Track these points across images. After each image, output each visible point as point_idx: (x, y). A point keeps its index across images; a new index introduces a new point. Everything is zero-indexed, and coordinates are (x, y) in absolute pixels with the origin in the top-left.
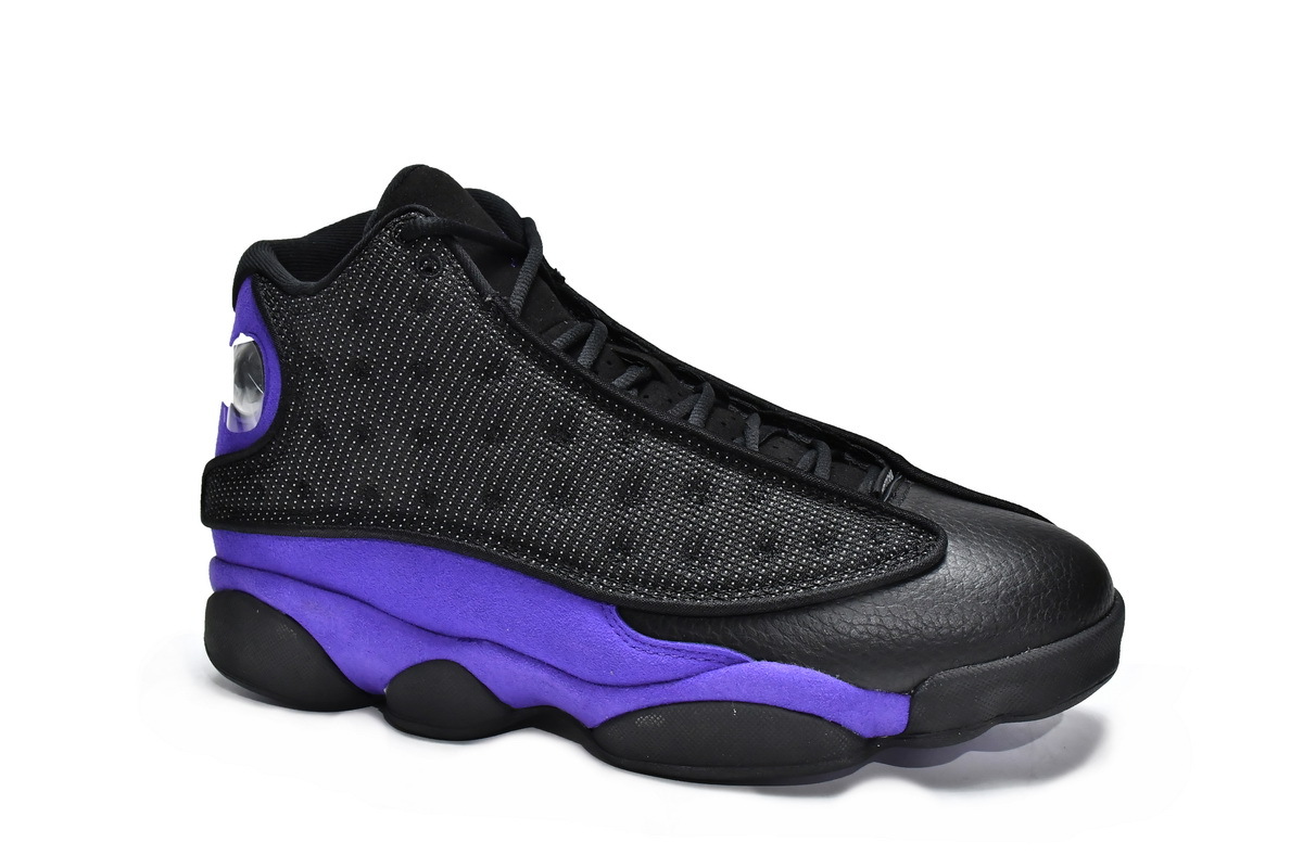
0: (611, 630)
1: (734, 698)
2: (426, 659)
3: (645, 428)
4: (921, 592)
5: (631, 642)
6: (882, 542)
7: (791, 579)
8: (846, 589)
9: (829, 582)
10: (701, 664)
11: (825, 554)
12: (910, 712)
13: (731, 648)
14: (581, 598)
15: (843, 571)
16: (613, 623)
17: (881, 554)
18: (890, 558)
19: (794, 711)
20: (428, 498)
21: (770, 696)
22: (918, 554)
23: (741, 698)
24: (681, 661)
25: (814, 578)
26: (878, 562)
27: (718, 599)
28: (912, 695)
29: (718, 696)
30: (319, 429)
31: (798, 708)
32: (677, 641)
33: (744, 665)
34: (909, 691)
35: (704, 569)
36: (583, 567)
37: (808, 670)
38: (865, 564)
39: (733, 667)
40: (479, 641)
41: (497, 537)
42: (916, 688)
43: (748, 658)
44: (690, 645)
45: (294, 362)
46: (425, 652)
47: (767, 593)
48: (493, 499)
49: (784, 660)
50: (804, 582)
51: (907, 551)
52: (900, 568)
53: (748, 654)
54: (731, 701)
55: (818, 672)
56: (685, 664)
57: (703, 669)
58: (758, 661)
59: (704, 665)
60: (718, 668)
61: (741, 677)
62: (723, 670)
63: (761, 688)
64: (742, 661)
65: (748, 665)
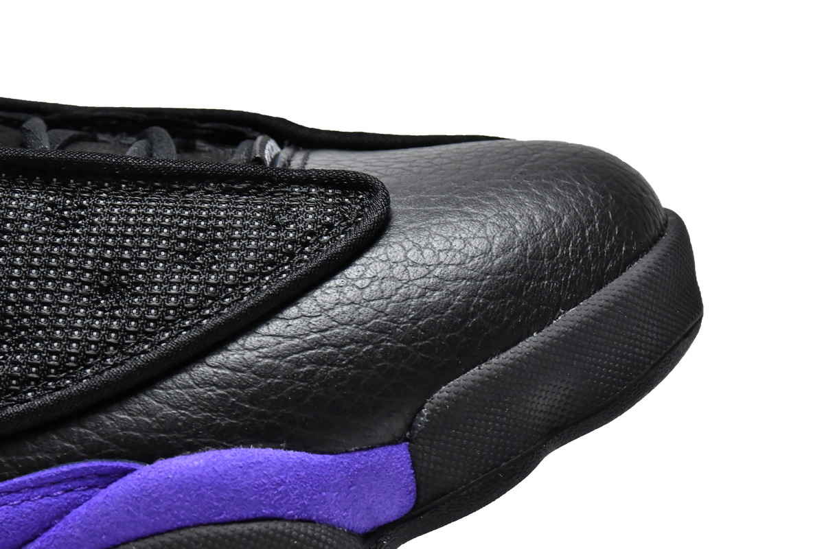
1: (130, 532)
6: (288, 224)
7: (163, 323)
8: (252, 307)
9: (223, 307)
11: (207, 268)
12: (414, 466)
13: (101, 457)
15: (239, 284)
17: (293, 242)
18: (307, 244)
22: (349, 225)
23: (141, 529)
24: (27, 507)
25: (199, 308)
26: (291, 254)
28: (409, 440)
29: (106, 542)
32: (11, 477)
33: (129, 477)
35: (36, 352)
37: (234, 450)
38: (271, 263)
39: (113, 486)
42: (410, 427)
43: (132, 465)
44: (33, 476)
47: (132, 355)
49: (193, 449)
50: (185, 319)
51: (330, 226)
52: (328, 252)
53: (130, 458)
54: (127, 543)
56: (34, 510)
57: (66, 507)
58: (151, 462)
59: (66, 499)
60: (90, 497)
61: (131, 495)
62: (100, 496)
63: (170, 502)
64: (125, 472)
65: (136, 475)
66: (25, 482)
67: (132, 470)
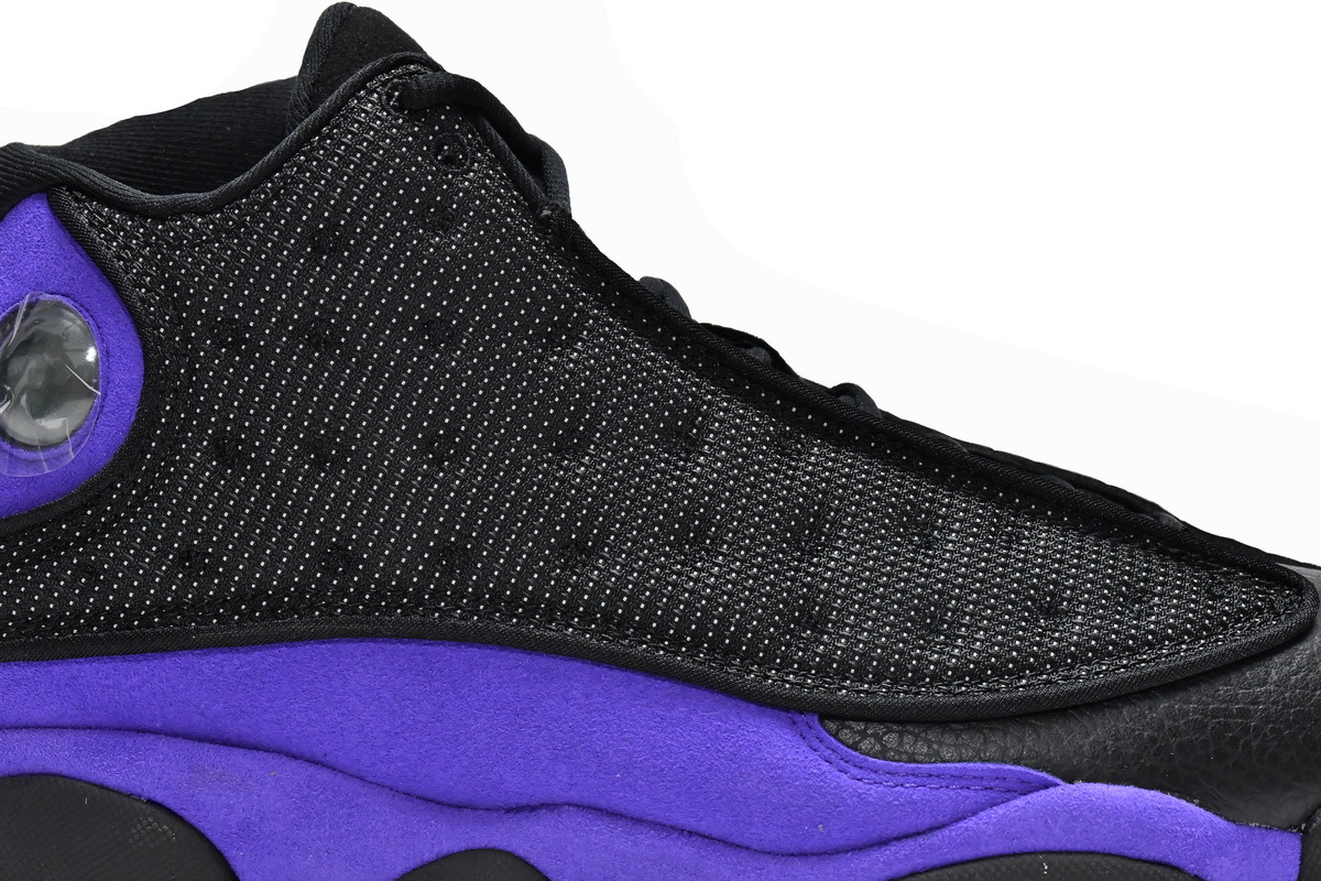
0: (813, 756)
1: (1041, 844)
2: (445, 851)
3: (812, 430)
4: (1300, 668)
5: (854, 771)
8: (1186, 666)
10: (982, 796)
12: (1302, 859)
14: (753, 707)
16: (816, 743)
17: (1228, 614)
18: (1239, 621)
19: (1139, 860)
20: (454, 556)
21: (1101, 838)
22: (1278, 614)
23: (1053, 845)
24: (945, 794)
26: (1225, 626)
27: (989, 690)
28: (1305, 832)
29: (1015, 846)
30: (225, 451)
31: (1145, 855)
33: (1051, 790)
34: (1298, 826)
35: (957, 646)
36: (749, 657)
37: (1152, 792)
38: (1207, 628)
39: (1034, 795)
40: (552, 806)
41: (587, 618)
42: (1309, 818)
43: (1058, 781)
45: (170, 334)
46: (442, 838)
47: (1067, 678)
48: (577, 551)
50: (1120, 658)
51: (1260, 610)
52: (1263, 633)
53: (1055, 773)
54: (1035, 853)
55: (1169, 797)
56: (951, 798)
57: (982, 804)
58: (1071, 783)
59: (984, 796)
60: (1008, 800)
61: (1053, 808)
62: (1020, 802)
63: (1087, 824)
64: (1046, 785)
65: (1059, 789)
66: (950, 769)
67: (1057, 785)
